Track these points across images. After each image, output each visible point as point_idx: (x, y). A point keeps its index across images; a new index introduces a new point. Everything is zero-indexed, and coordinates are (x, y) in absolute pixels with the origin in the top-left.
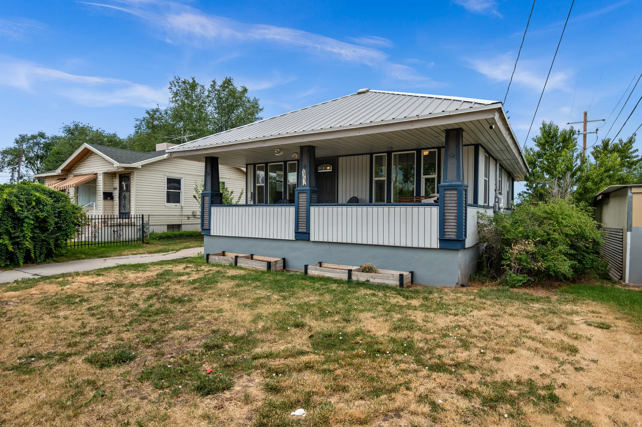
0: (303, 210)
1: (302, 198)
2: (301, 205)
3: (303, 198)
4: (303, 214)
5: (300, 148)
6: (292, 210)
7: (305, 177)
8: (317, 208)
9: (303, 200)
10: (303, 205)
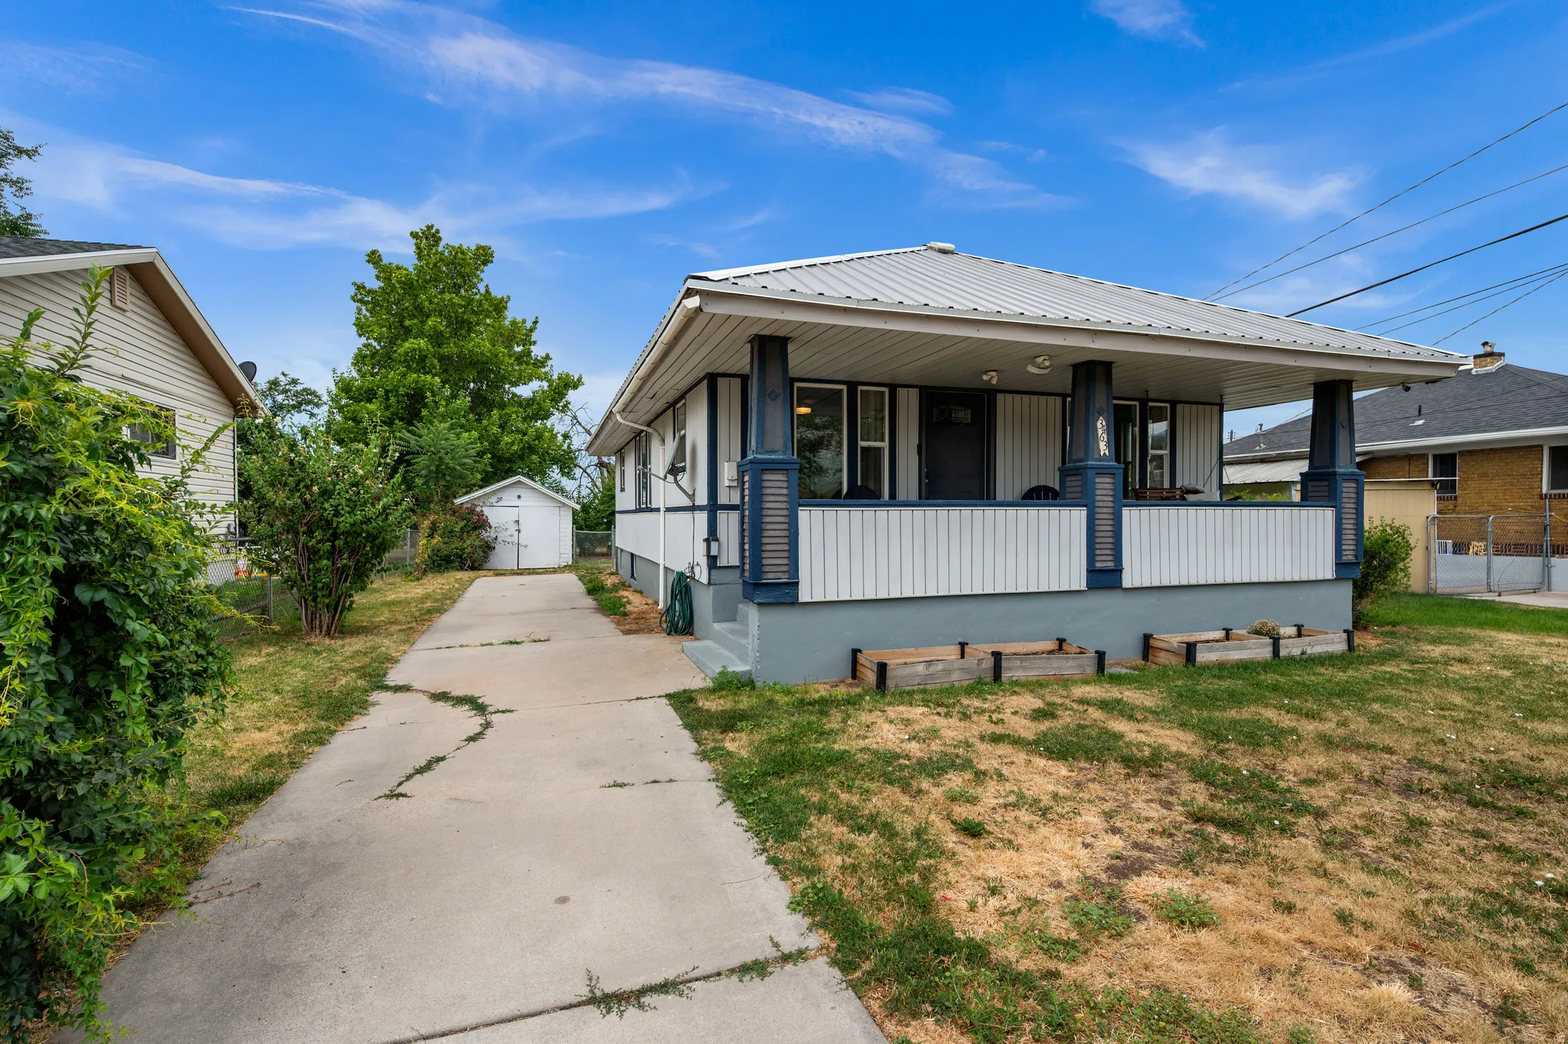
0: (1104, 515)
1: (1101, 486)
2: (1101, 504)
3: (1104, 488)
4: (1104, 527)
5: (1071, 369)
6: (1079, 515)
7: (1105, 436)
8: (1135, 511)
9: (1104, 492)
10: (1106, 504)
